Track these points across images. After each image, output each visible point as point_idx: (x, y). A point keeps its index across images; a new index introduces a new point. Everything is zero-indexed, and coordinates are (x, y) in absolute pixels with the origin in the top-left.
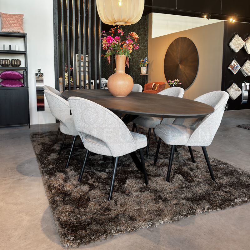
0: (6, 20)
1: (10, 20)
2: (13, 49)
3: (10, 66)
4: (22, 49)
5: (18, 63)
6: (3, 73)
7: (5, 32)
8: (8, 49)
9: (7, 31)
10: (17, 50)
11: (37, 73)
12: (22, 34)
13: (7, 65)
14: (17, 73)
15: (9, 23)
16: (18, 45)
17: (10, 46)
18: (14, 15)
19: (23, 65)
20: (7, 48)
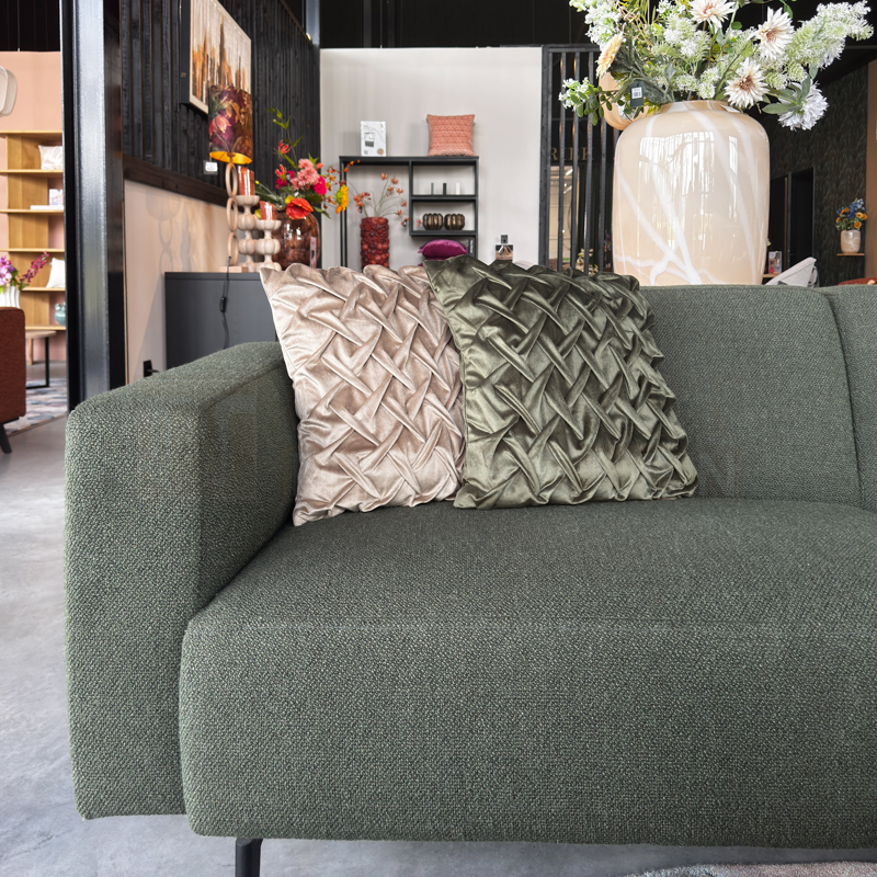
0: (440, 130)
1: (447, 130)
2: (450, 192)
3: (444, 228)
4: (469, 191)
5: (460, 223)
6: (429, 244)
7: (436, 156)
8: (441, 193)
9: (439, 154)
10: (458, 193)
11: (499, 243)
12: (469, 157)
13: (436, 227)
14: (455, 244)
15: (444, 136)
16: (460, 184)
17: (445, 185)
18: (455, 118)
19: (469, 226)
20: (438, 191)
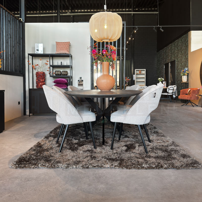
0: (59, 46)
2: (63, 64)
3: (62, 75)
5: (66, 73)
6: (56, 80)
8: (60, 64)
9: (59, 53)
11: (79, 79)
15: (60, 48)
